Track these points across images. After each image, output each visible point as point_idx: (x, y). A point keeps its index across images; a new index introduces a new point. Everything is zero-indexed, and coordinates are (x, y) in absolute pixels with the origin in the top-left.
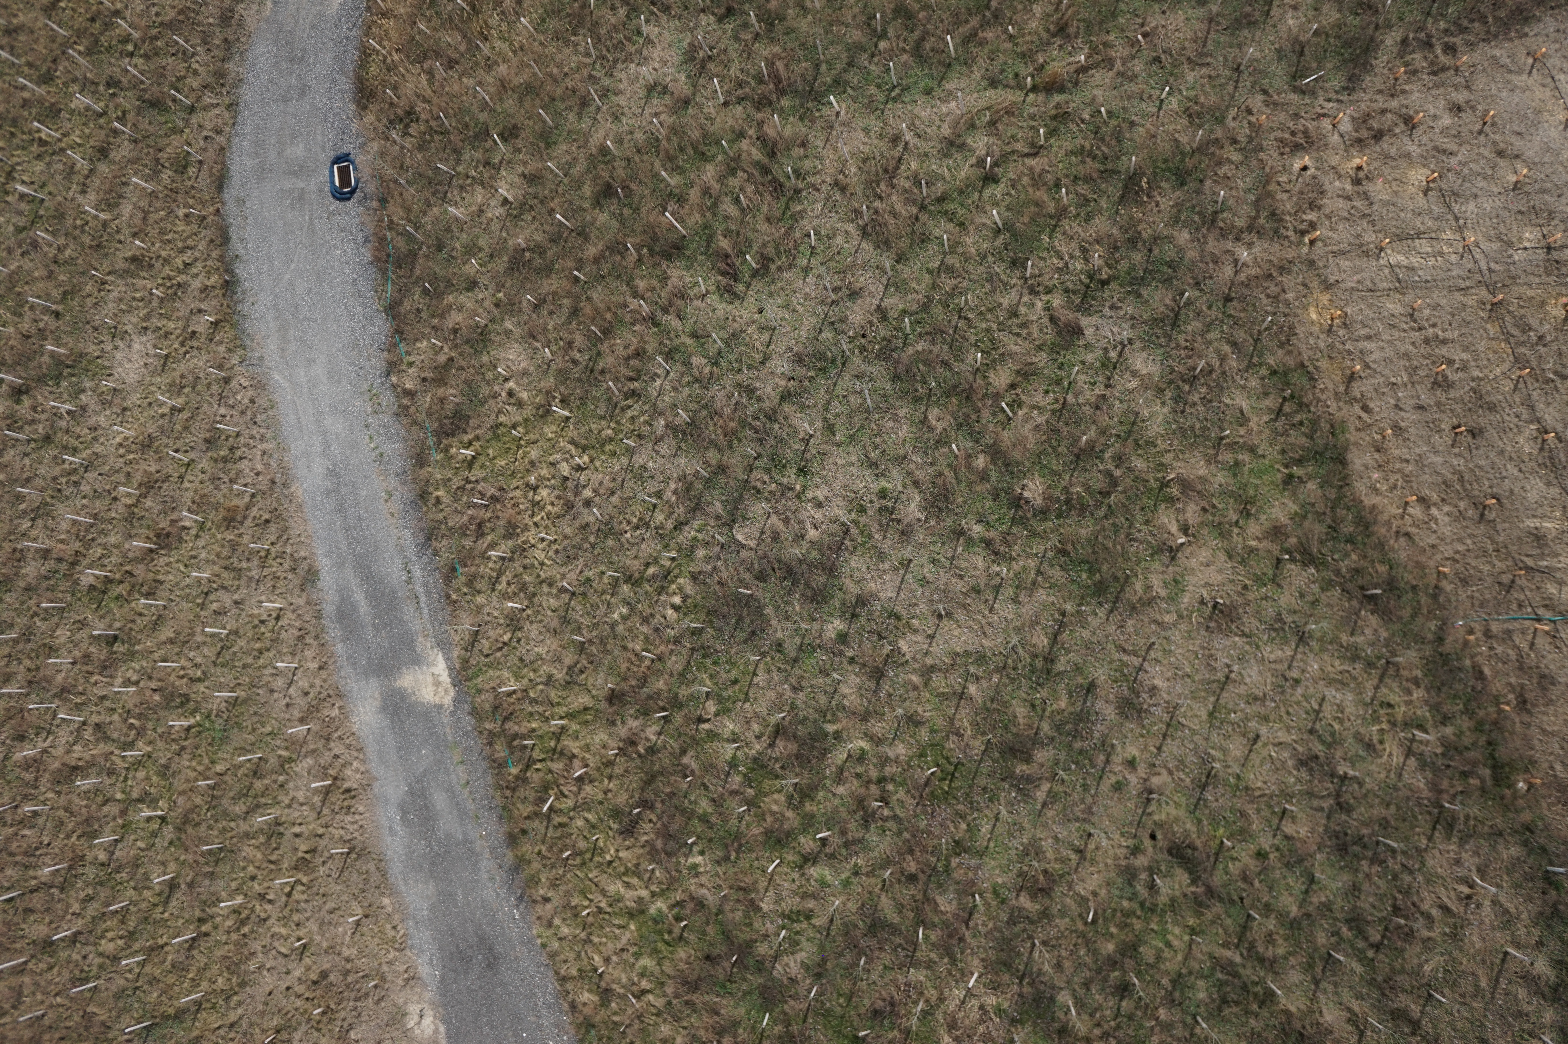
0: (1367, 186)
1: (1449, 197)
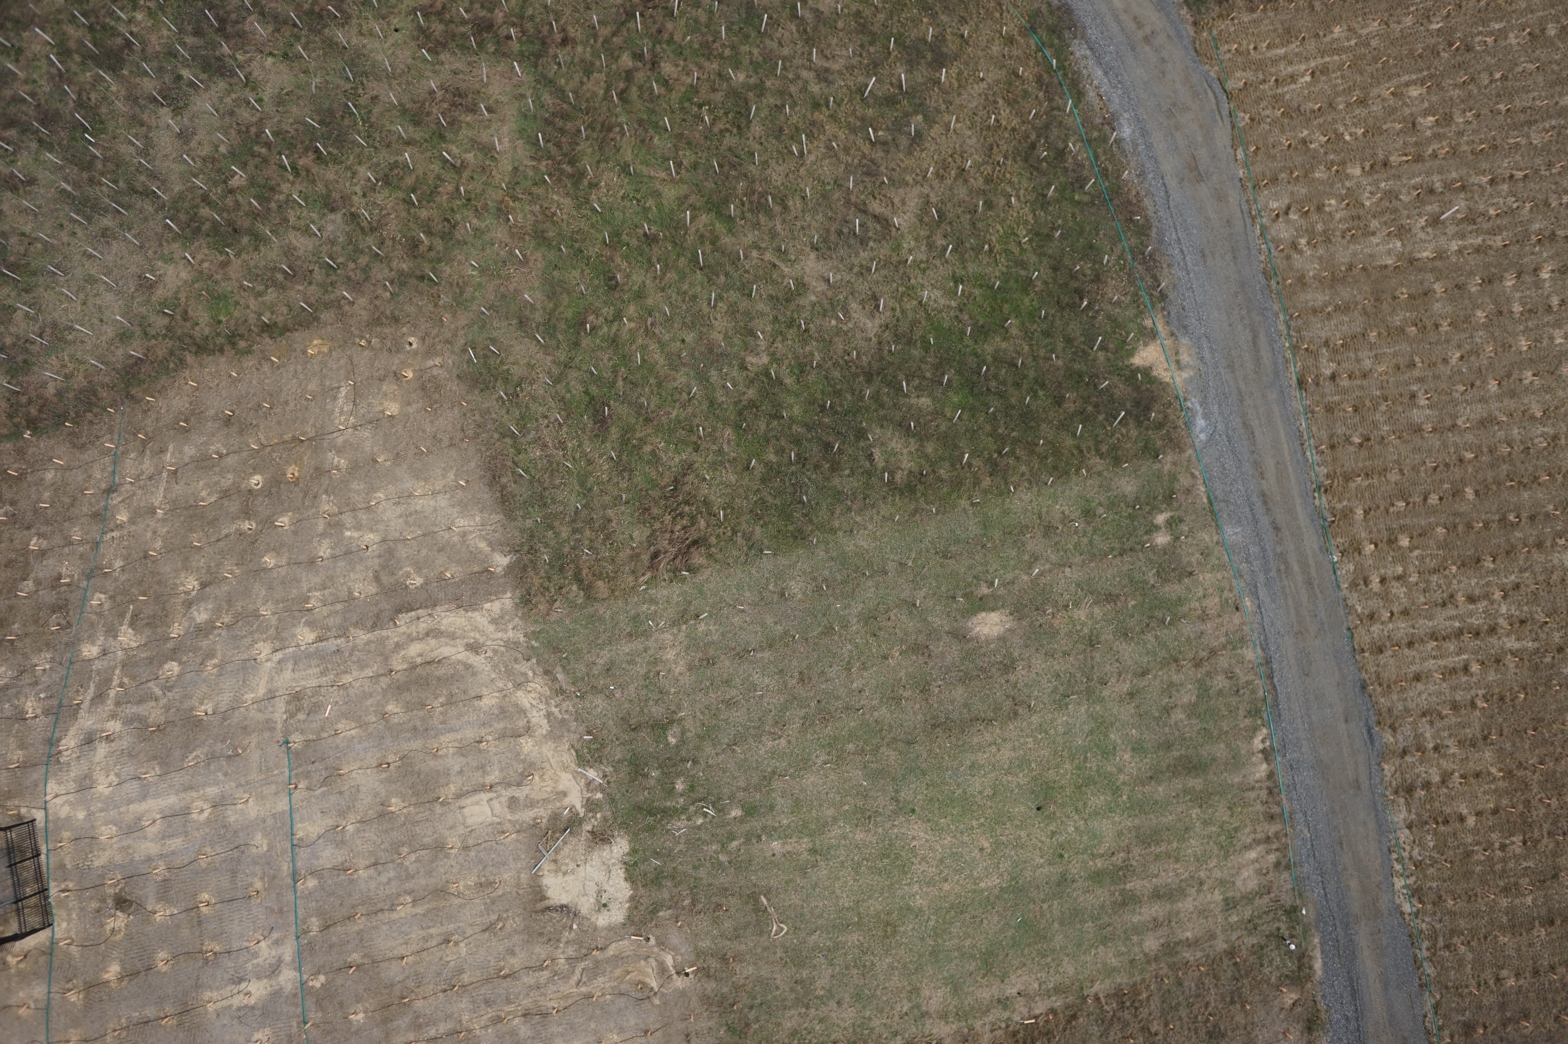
0: (392, 380)
1: (376, 424)
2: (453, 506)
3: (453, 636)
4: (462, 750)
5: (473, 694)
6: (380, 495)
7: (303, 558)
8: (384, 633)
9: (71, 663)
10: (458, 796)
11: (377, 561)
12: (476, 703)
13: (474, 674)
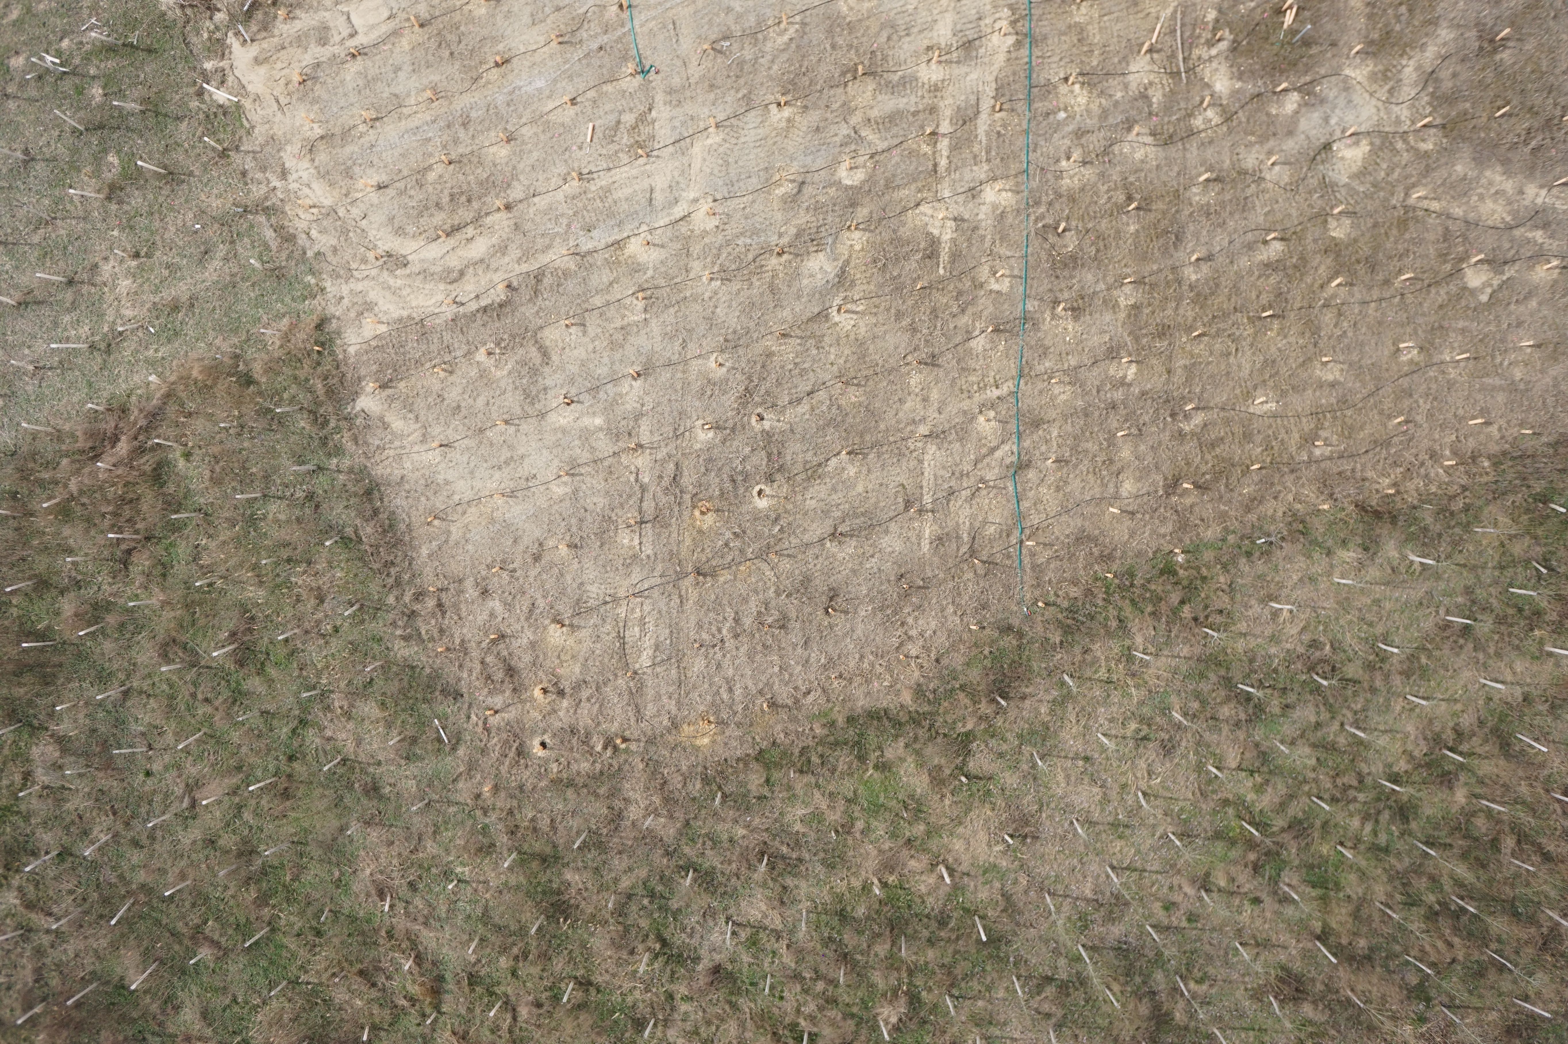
0: (565, 684)
1: (581, 609)
2: (447, 483)
3: (425, 275)
4: (398, 102)
5: (391, 192)
6: (558, 490)
7: (665, 375)
8: (525, 267)
9: (1026, 171)
10: (396, 33)
11: (549, 382)
12: (384, 178)
13: (391, 219)
